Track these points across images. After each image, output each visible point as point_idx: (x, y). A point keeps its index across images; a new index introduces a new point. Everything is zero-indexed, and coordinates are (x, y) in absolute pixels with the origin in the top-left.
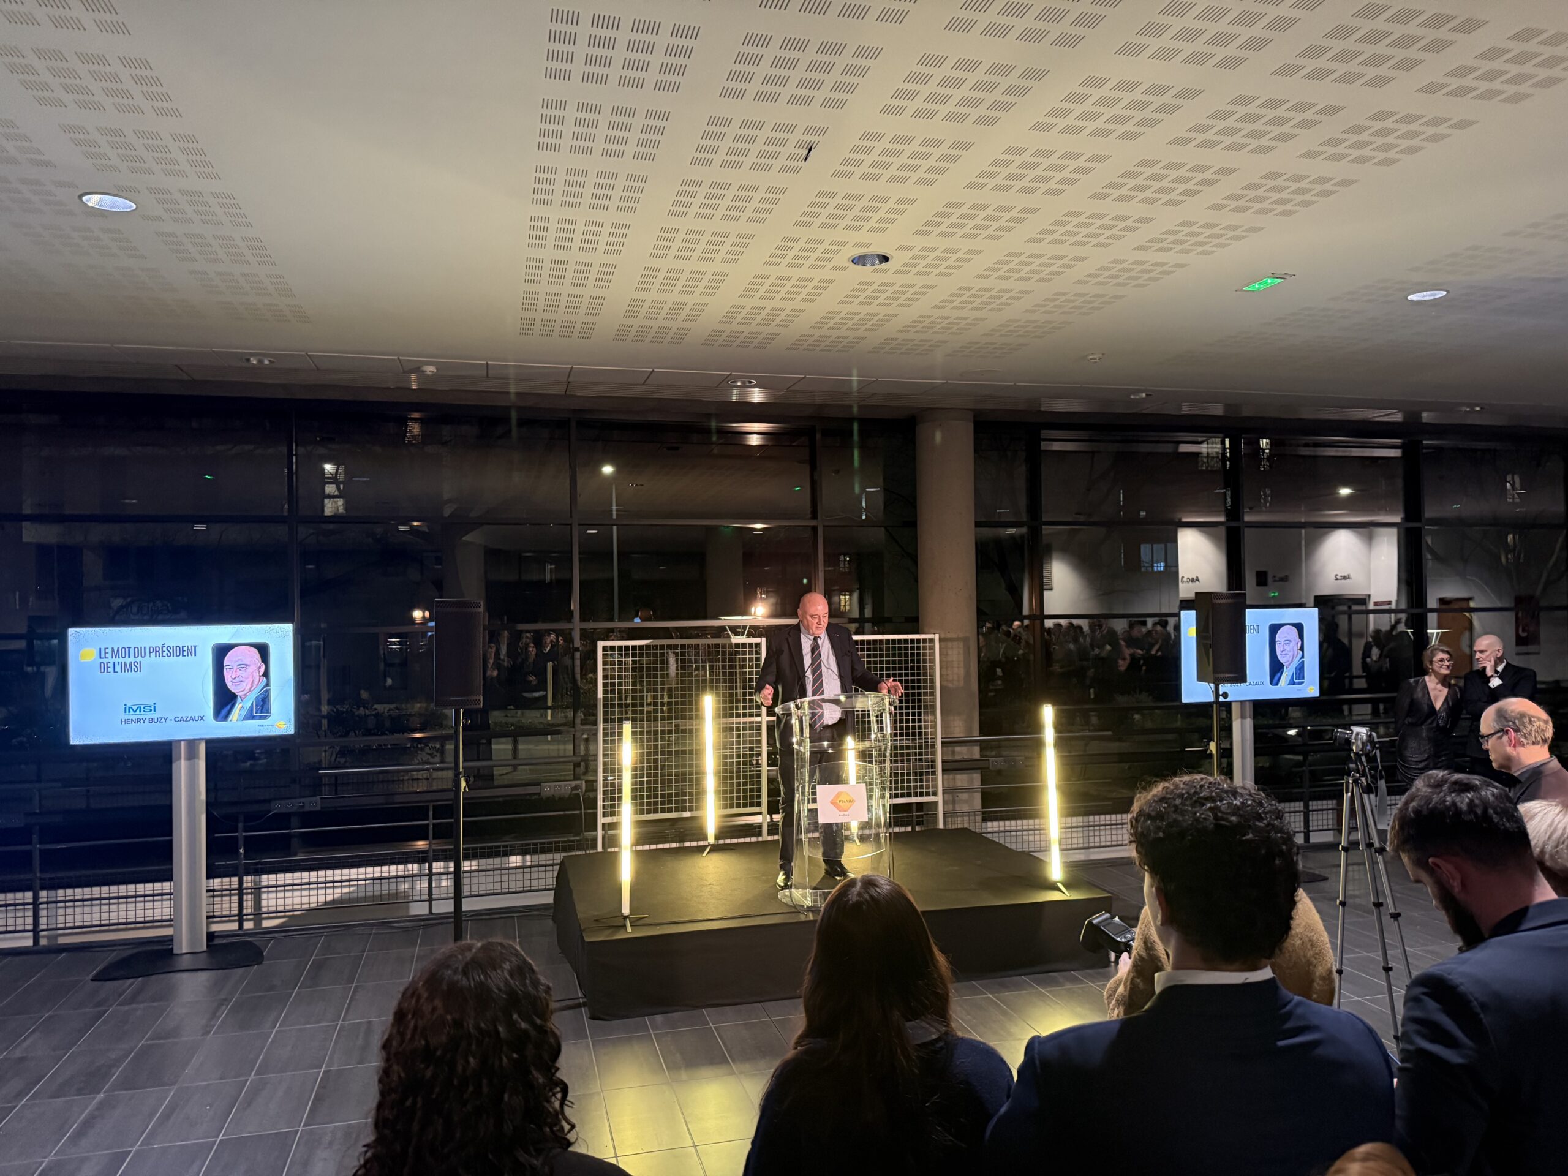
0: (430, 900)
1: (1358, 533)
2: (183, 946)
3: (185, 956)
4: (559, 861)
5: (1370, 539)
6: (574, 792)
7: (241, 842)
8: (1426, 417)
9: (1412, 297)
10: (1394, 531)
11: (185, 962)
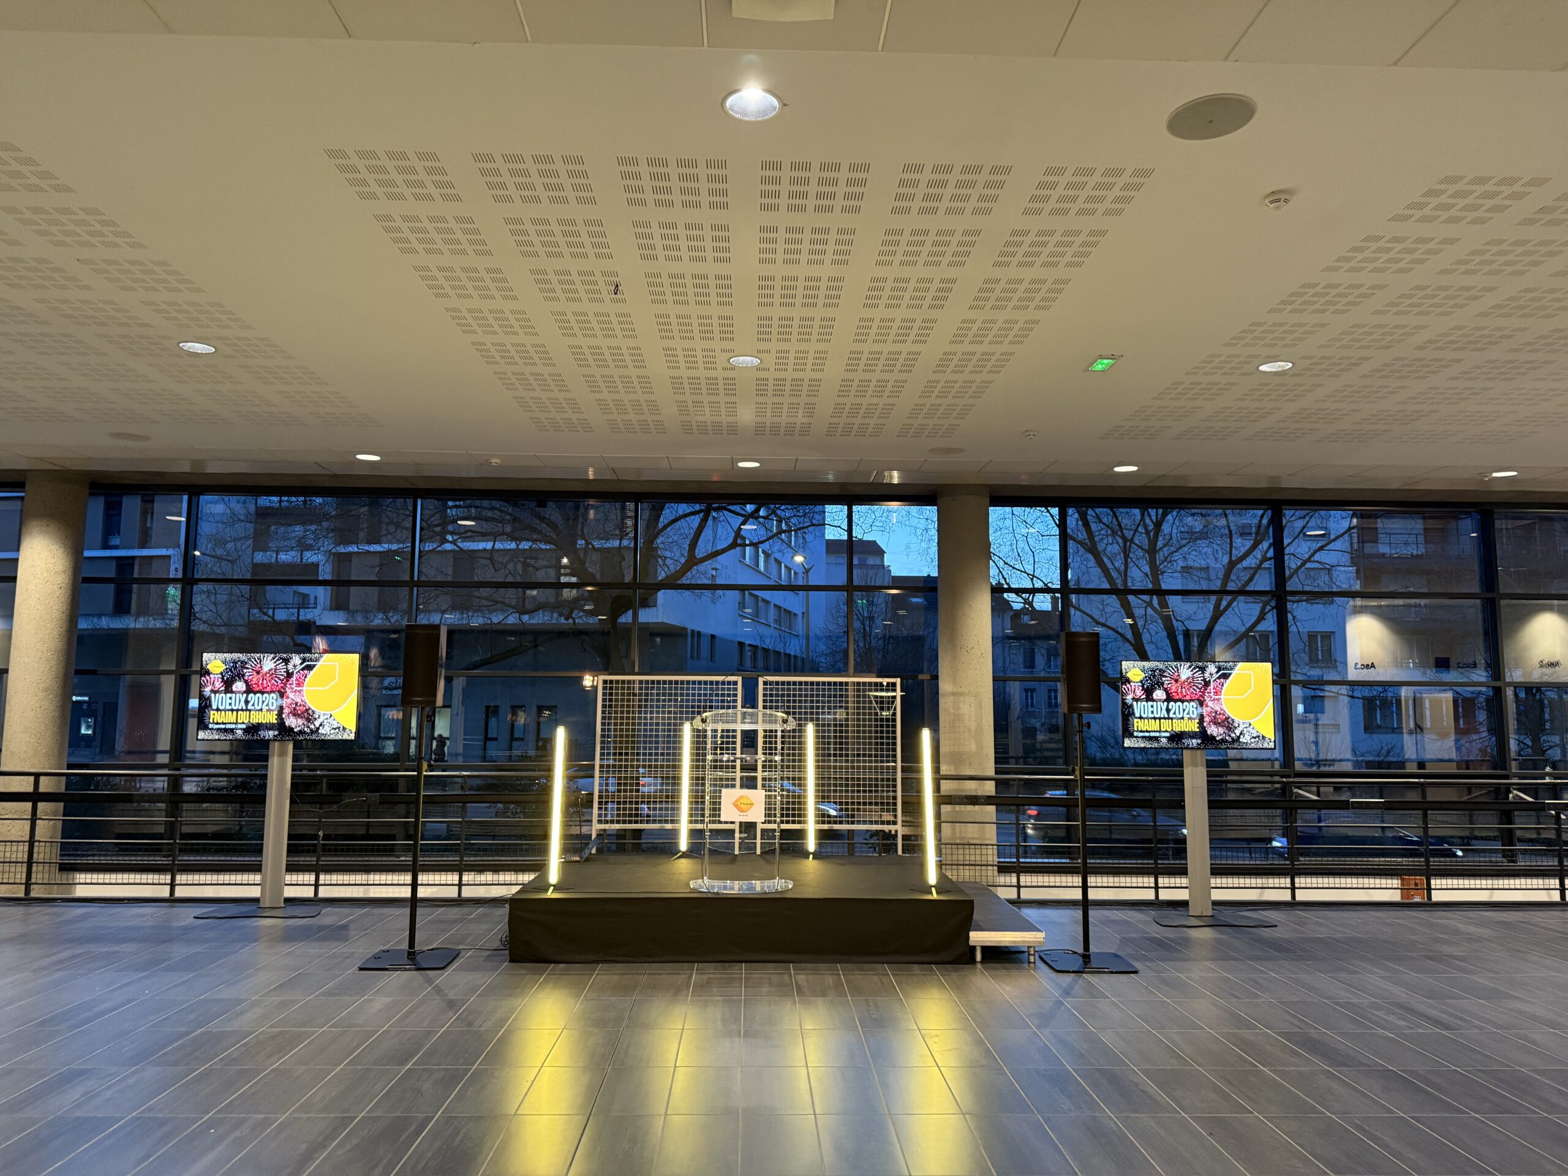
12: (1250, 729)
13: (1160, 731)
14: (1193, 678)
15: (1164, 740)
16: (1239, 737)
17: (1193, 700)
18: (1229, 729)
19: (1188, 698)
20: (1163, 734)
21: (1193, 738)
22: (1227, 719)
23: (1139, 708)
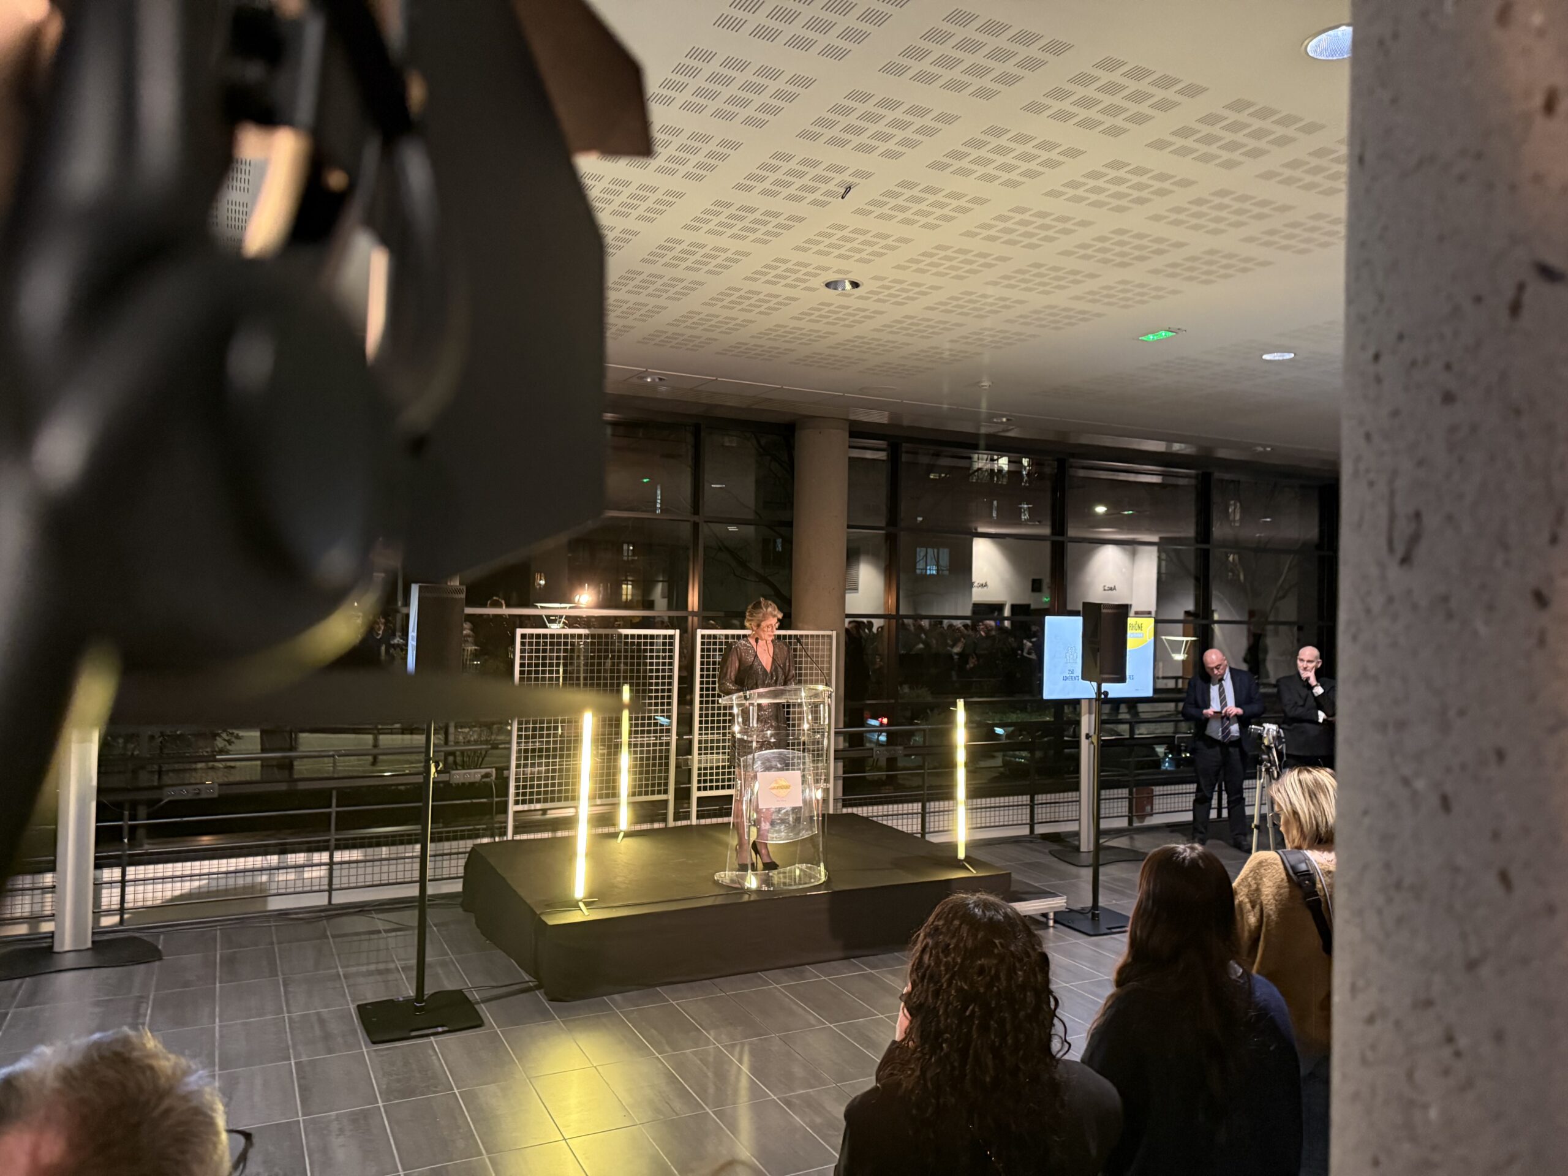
0: (330, 890)
1: (1125, 549)
2: (66, 942)
3: (68, 955)
4: (468, 850)
5: (1133, 554)
6: (484, 780)
7: (126, 831)
8: (1222, 453)
9: (1266, 357)
10: (1155, 549)
11: (69, 961)
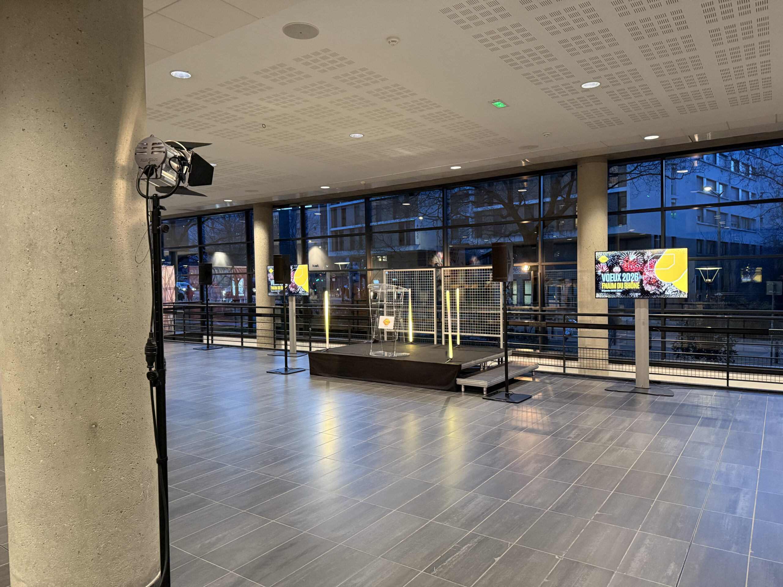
12: (672, 287)
13: (616, 289)
14: (637, 259)
15: (619, 294)
16: (664, 292)
17: (637, 272)
18: (658, 287)
19: (634, 270)
20: (618, 291)
21: (636, 292)
22: (657, 281)
23: (604, 277)
